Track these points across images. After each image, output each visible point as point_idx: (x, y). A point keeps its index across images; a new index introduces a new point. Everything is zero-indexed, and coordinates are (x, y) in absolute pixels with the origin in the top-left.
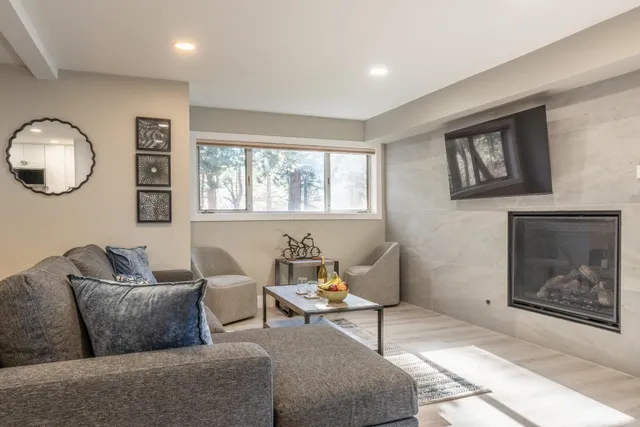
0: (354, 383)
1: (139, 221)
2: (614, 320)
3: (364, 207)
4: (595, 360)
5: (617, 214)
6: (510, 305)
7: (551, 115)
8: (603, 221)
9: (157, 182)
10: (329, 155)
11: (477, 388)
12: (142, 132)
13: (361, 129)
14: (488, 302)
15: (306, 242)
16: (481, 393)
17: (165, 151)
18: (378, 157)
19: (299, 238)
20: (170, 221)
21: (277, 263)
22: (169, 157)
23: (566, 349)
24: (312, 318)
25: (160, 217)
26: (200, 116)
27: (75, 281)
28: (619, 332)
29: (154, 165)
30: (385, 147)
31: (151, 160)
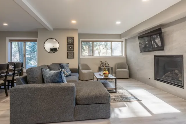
0: (95, 94)
1: (68, 58)
2: (182, 85)
3: (121, 55)
4: (177, 96)
5: (182, 56)
6: (155, 80)
7: (163, 30)
8: (179, 58)
9: (71, 50)
10: (112, 43)
11: (138, 99)
12: (68, 40)
13: (120, 36)
14: (150, 79)
15: (106, 63)
16: (139, 101)
17: (72, 43)
18: (124, 43)
19: (104, 62)
20: (74, 58)
21: (99, 68)
22: (74, 45)
23: (170, 92)
24: (98, 80)
25: (72, 57)
26: (80, 36)
27: (42, 69)
28: (183, 88)
29: (70, 46)
30: (126, 40)
31: (70, 45)
